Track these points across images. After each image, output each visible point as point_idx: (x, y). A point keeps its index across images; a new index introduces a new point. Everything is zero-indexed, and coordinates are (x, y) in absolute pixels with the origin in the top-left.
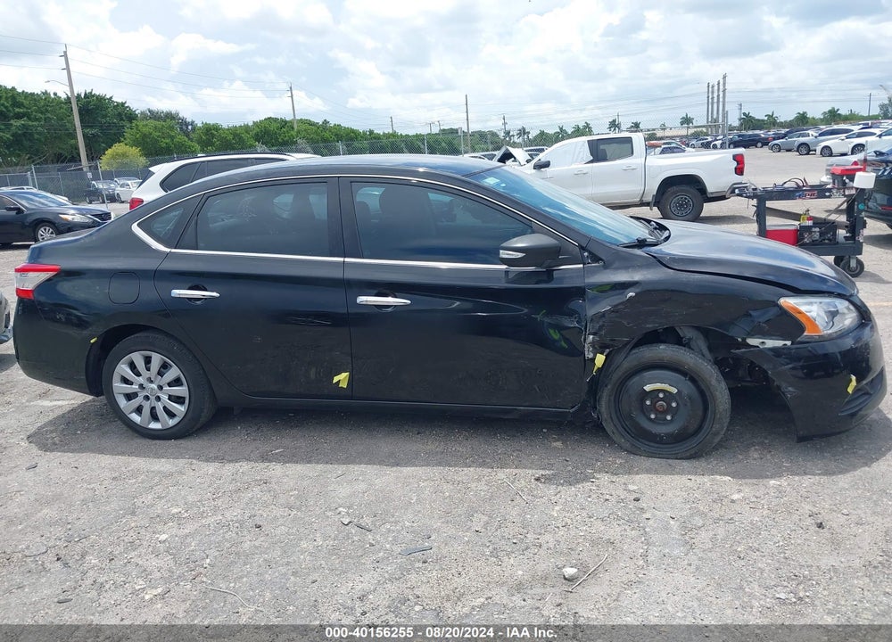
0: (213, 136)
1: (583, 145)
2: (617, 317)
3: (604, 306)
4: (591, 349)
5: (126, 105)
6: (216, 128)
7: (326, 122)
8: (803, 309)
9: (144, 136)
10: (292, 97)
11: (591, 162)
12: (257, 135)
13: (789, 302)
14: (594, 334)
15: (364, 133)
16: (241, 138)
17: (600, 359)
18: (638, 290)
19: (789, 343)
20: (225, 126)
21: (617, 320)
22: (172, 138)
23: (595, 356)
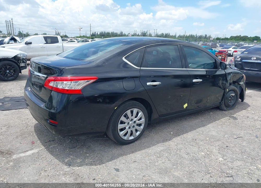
1: (42, 38)
11: (46, 44)
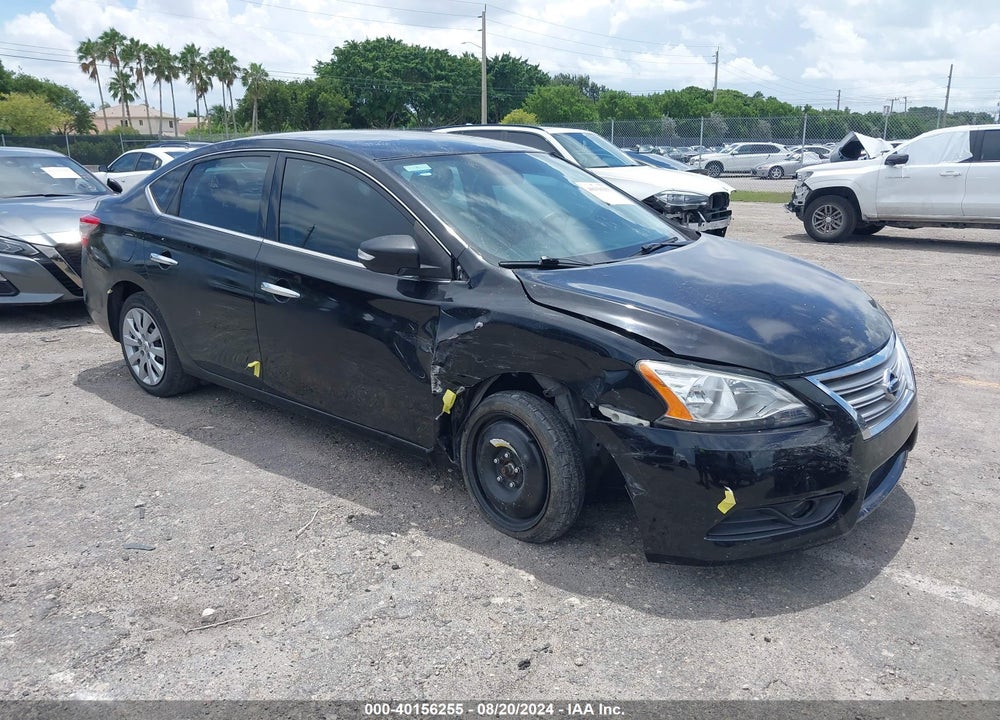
0: (616, 105)
1: (963, 137)
2: (466, 349)
3: (452, 334)
4: (439, 382)
5: (539, 68)
6: (622, 95)
7: (759, 94)
8: (667, 380)
9: (545, 101)
10: (717, 64)
11: (970, 160)
12: (666, 106)
13: (650, 367)
14: (441, 365)
15: (798, 109)
16: (646, 108)
17: (449, 397)
18: (486, 321)
19: (646, 423)
20: (634, 94)
21: (466, 352)
22: (571, 105)
23: (444, 392)
